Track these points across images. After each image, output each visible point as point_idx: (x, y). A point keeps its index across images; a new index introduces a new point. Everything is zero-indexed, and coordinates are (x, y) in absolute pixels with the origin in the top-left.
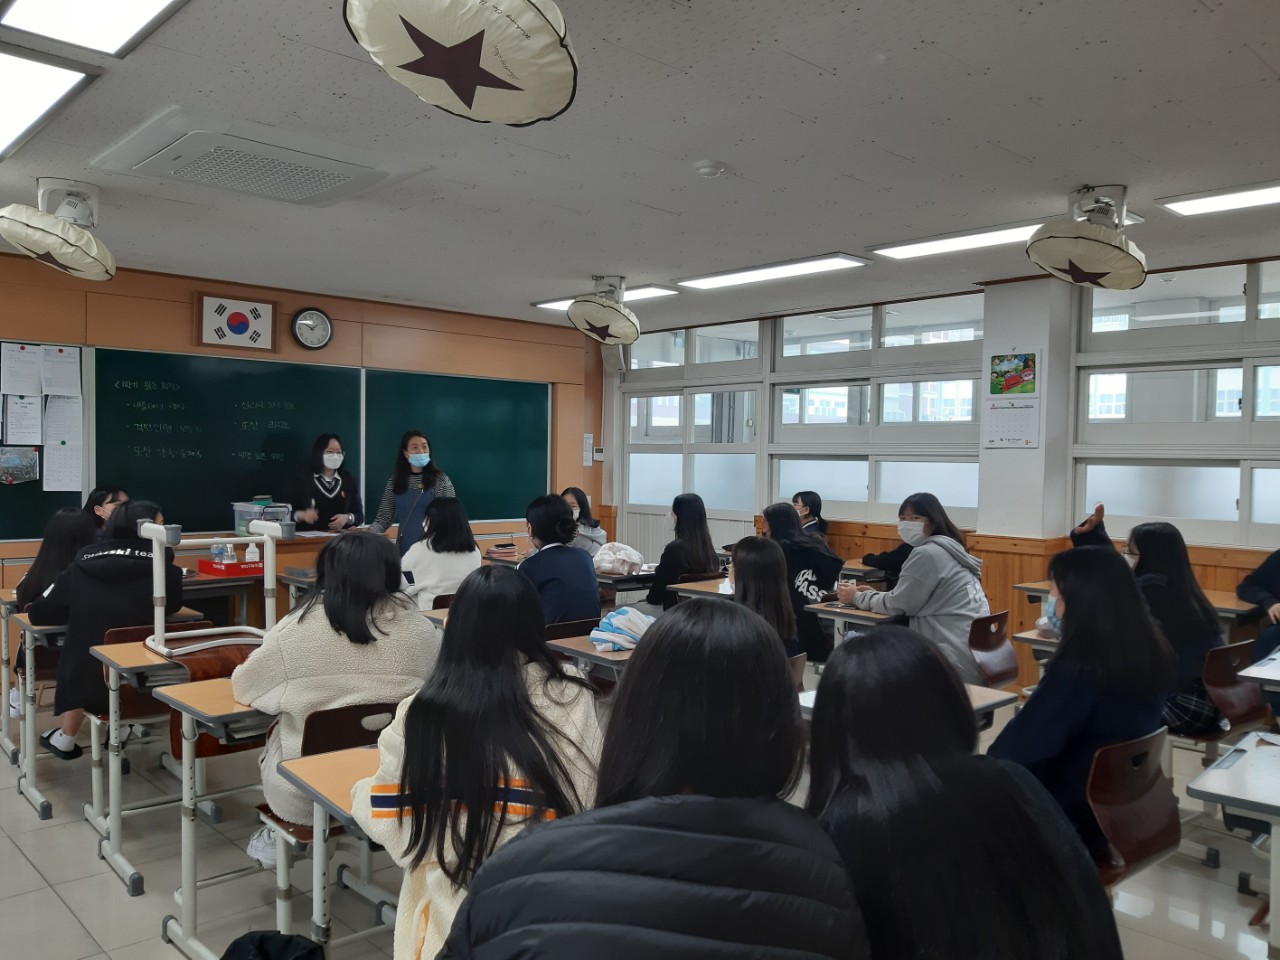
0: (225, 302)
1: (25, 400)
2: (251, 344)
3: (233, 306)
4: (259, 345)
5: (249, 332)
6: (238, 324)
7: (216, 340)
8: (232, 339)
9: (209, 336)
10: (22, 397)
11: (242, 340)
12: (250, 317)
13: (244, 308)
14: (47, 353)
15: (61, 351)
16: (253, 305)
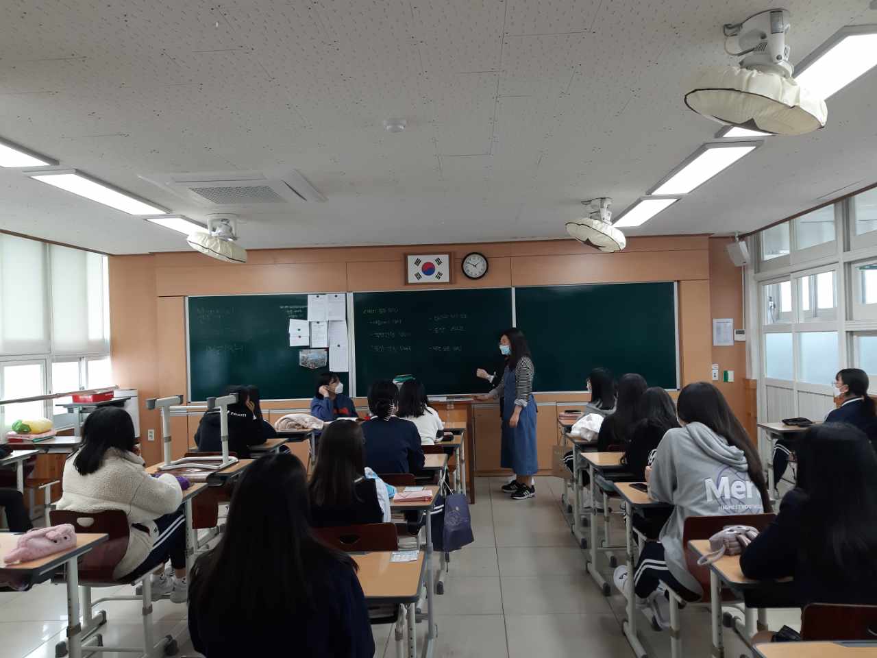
0: (420, 257)
1: (320, 324)
2: (437, 280)
3: (425, 259)
4: (441, 280)
5: (436, 273)
6: (428, 269)
7: (416, 281)
8: (426, 279)
9: (412, 279)
10: (318, 322)
11: (432, 279)
12: (435, 264)
13: (431, 259)
14: (329, 298)
15: (336, 296)
16: (436, 257)
